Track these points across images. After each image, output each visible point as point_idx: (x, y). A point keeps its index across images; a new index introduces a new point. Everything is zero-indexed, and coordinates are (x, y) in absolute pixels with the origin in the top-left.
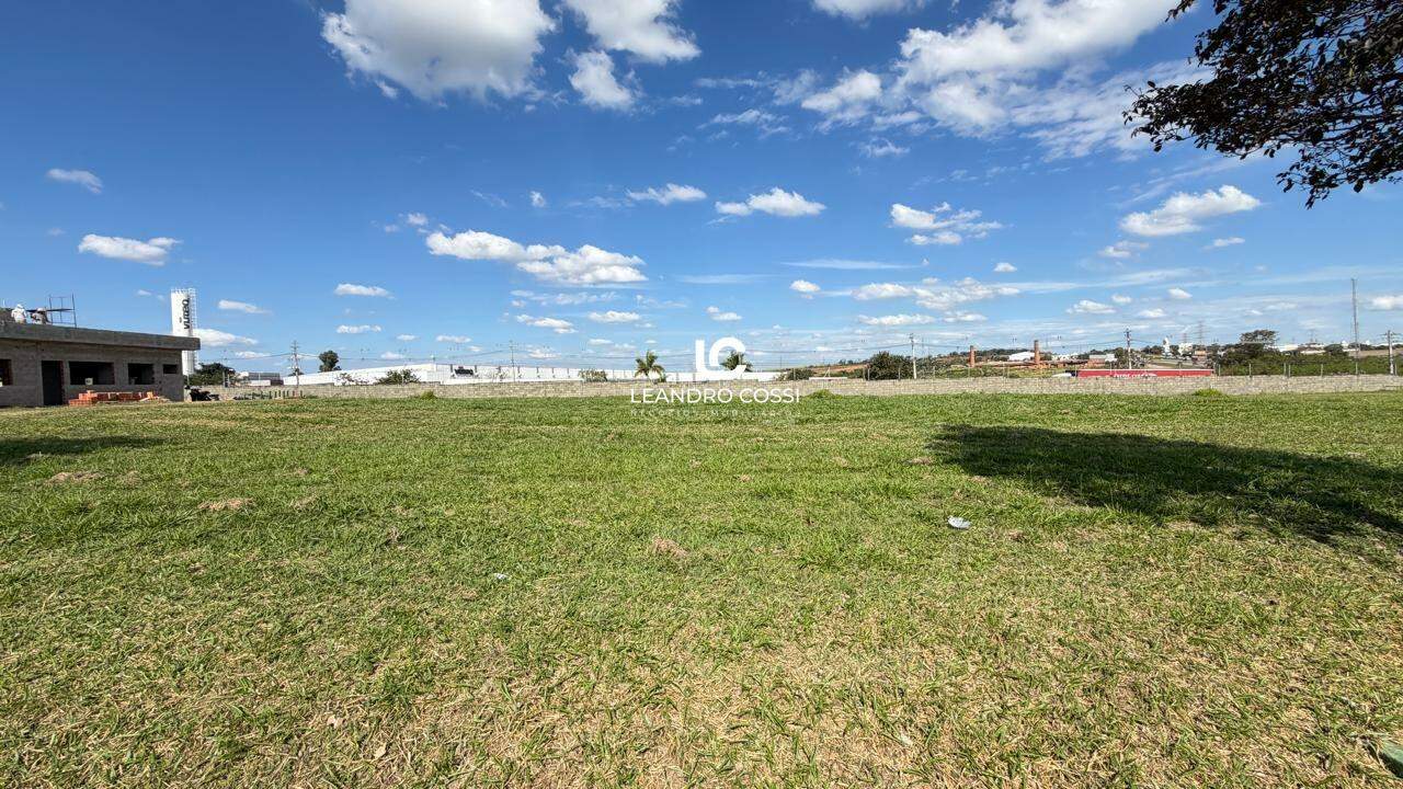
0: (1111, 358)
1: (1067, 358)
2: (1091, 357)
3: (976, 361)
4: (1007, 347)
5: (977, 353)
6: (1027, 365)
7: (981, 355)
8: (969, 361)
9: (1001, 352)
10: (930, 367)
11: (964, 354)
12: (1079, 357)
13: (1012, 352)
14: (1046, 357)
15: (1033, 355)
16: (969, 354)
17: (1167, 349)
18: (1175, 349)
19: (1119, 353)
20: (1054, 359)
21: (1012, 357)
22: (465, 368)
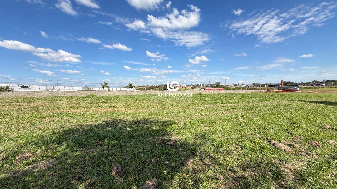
1: (184, 86)
12: (186, 86)
17: (199, 84)
18: (200, 85)
20: (182, 86)
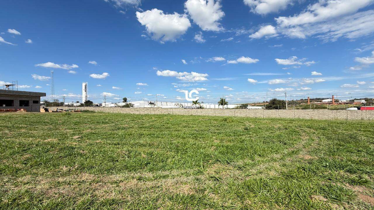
0: (364, 101)
2: (355, 101)
3: (310, 102)
4: (321, 97)
5: (310, 99)
6: (330, 103)
7: (311, 100)
8: (307, 102)
9: (318, 99)
10: (293, 104)
11: (306, 100)
13: (323, 99)
14: (337, 101)
15: (332, 100)
16: (308, 100)
19: (366, 100)
21: (323, 101)
22: (152, 102)
